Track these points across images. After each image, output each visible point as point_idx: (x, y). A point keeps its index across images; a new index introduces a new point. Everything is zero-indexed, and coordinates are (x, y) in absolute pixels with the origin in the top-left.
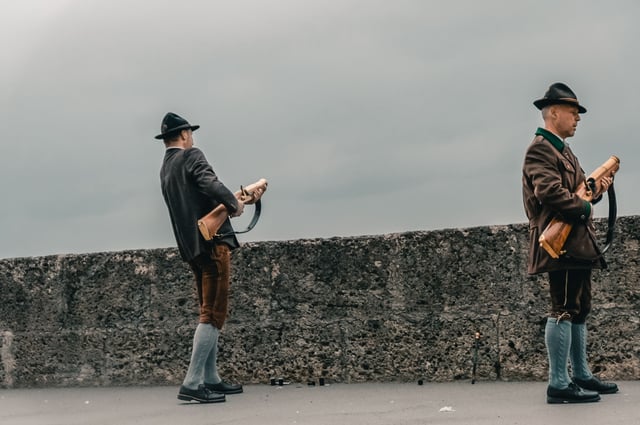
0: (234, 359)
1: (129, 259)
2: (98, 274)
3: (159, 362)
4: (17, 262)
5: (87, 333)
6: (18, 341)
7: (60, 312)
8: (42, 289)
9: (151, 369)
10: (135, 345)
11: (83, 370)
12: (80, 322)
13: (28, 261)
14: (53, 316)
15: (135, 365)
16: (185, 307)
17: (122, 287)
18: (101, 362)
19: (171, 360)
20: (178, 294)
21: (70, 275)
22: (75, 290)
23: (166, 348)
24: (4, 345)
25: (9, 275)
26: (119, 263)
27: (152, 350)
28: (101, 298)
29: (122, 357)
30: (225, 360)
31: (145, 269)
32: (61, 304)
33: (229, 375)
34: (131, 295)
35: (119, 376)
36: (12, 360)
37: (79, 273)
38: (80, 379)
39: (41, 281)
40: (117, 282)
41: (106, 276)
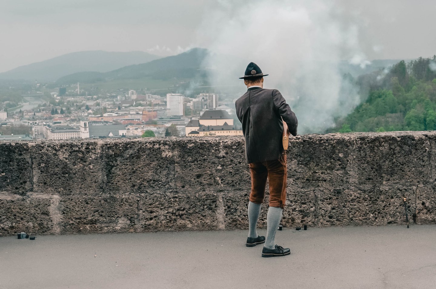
0: (239, 214)
1: (157, 146)
2: (132, 156)
3: (181, 216)
4: (62, 146)
5: (124, 196)
6: (65, 202)
7: (100, 181)
8: (84, 166)
9: (175, 220)
10: (162, 205)
11: (120, 221)
12: (118, 189)
13: (72, 146)
14: (94, 184)
15: (162, 218)
16: (202, 179)
17: (152, 166)
18: (136, 216)
19: (191, 214)
20: (196, 171)
21: (109, 157)
22: (112, 167)
23: (187, 206)
24: (52, 205)
25: (55, 155)
26: (150, 149)
27: (177, 208)
28: (134, 172)
29: (151, 212)
30: (232, 214)
31: (170, 154)
32: (101, 176)
33: (234, 223)
34: (159, 171)
35: (150, 225)
36: (59, 215)
37: (116, 155)
38: (118, 228)
39: (83, 160)
40: (147, 162)
41: (138, 157)
